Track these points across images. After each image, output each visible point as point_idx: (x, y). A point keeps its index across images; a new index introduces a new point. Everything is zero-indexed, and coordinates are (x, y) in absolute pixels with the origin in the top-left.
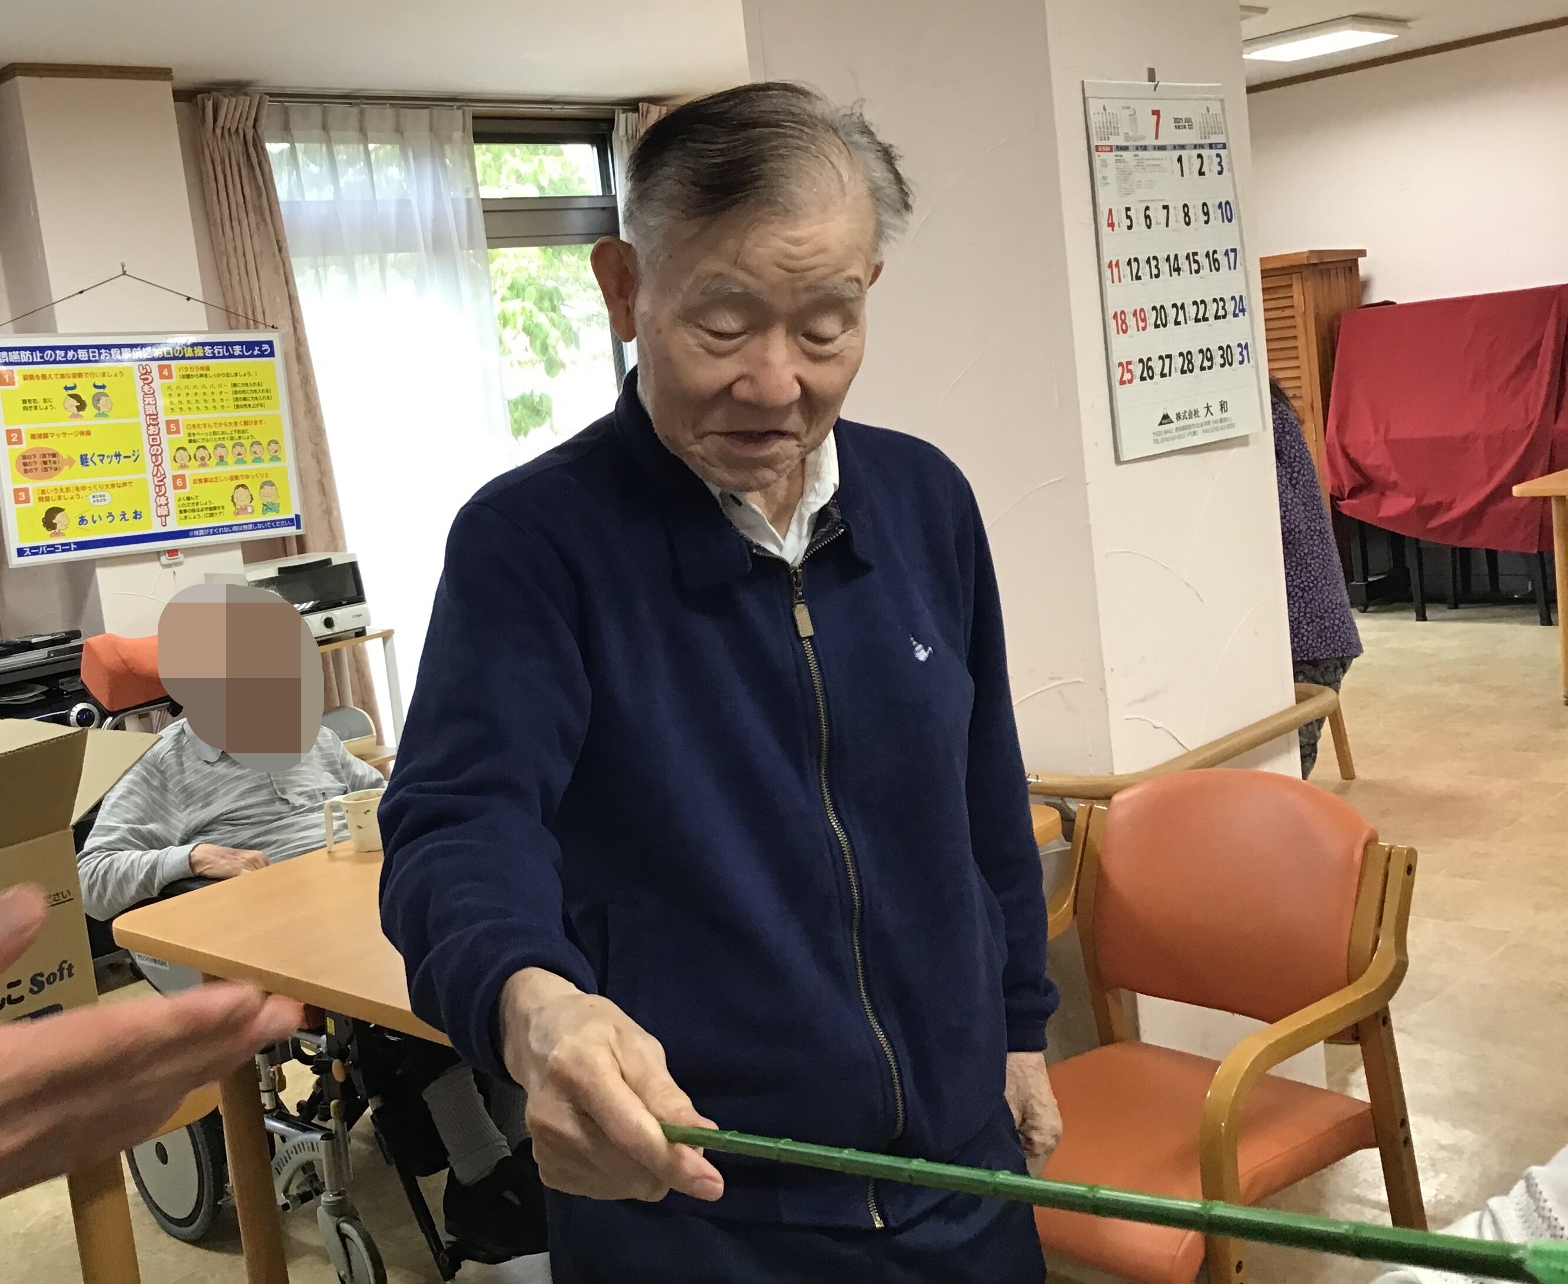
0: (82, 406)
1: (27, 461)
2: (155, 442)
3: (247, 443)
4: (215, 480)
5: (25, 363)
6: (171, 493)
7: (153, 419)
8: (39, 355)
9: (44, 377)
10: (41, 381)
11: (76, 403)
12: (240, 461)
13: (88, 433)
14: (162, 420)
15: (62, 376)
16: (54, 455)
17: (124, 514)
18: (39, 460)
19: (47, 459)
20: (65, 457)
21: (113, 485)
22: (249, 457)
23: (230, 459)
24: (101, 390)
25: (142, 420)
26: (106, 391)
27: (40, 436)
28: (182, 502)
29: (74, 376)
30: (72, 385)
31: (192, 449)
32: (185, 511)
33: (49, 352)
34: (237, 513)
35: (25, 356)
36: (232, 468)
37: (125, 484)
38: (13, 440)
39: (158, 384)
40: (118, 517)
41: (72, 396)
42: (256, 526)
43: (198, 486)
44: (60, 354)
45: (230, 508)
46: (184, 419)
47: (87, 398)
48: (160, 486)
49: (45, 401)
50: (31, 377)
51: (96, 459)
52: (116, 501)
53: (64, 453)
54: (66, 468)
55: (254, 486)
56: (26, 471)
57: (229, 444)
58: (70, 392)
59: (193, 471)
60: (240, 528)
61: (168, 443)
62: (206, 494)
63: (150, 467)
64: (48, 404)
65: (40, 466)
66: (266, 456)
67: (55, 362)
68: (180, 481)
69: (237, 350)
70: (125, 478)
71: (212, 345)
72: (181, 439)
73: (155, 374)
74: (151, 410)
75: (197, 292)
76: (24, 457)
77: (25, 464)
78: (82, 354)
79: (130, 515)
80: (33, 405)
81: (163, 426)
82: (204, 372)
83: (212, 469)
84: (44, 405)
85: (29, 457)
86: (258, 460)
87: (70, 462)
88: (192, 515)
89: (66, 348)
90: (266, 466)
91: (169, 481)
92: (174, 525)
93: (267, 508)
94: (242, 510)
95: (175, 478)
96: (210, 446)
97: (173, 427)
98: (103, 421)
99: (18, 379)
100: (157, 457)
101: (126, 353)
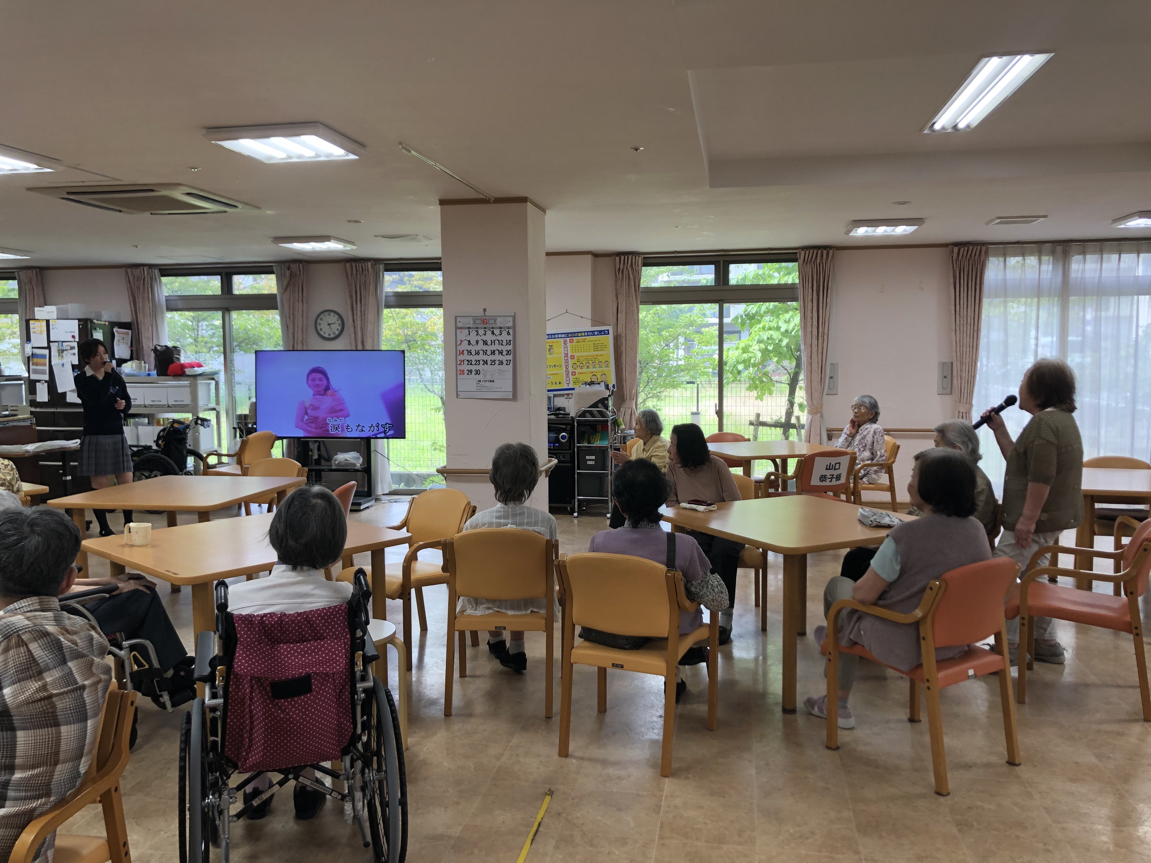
2: (566, 361)
3: (597, 362)
4: (586, 373)
7: (566, 355)
12: (594, 367)
14: (569, 355)
21: (553, 373)
22: (597, 366)
23: (591, 366)
24: (551, 347)
25: (563, 355)
26: (553, 347)
28: (574, 379)
31: (578, 364)
32: (575, 382)
36: (591, 370)
37: (556, 374)
39: (569, 344)
40: (554, 382)
43: (580, 375)
46: (576, 355)
48: (567, 374)
52: (553, 379)
55: (599, 375)
57: (591, 362)
59: (578, 370)
61: (571, 362)
62: (582, 377)
63: (564, 368)
66: (604, 366)
68: (574, 374)
69: (596, 333)
70: (557, 372)
71: (587, 332)
72: (575, 361)
73: (568, 341)
74: (566, 352)
79: (558, 383)
81: (569, 357)
82: (584, 340)
83: (585, 370)
86: (600, 367)
91: (570, 373)
92: (571, 386)
95: (572, 372)
96: (584, 363)
97: (572, 357)
98: (551, 355)
100: (567, 366)
101: (560, 336)
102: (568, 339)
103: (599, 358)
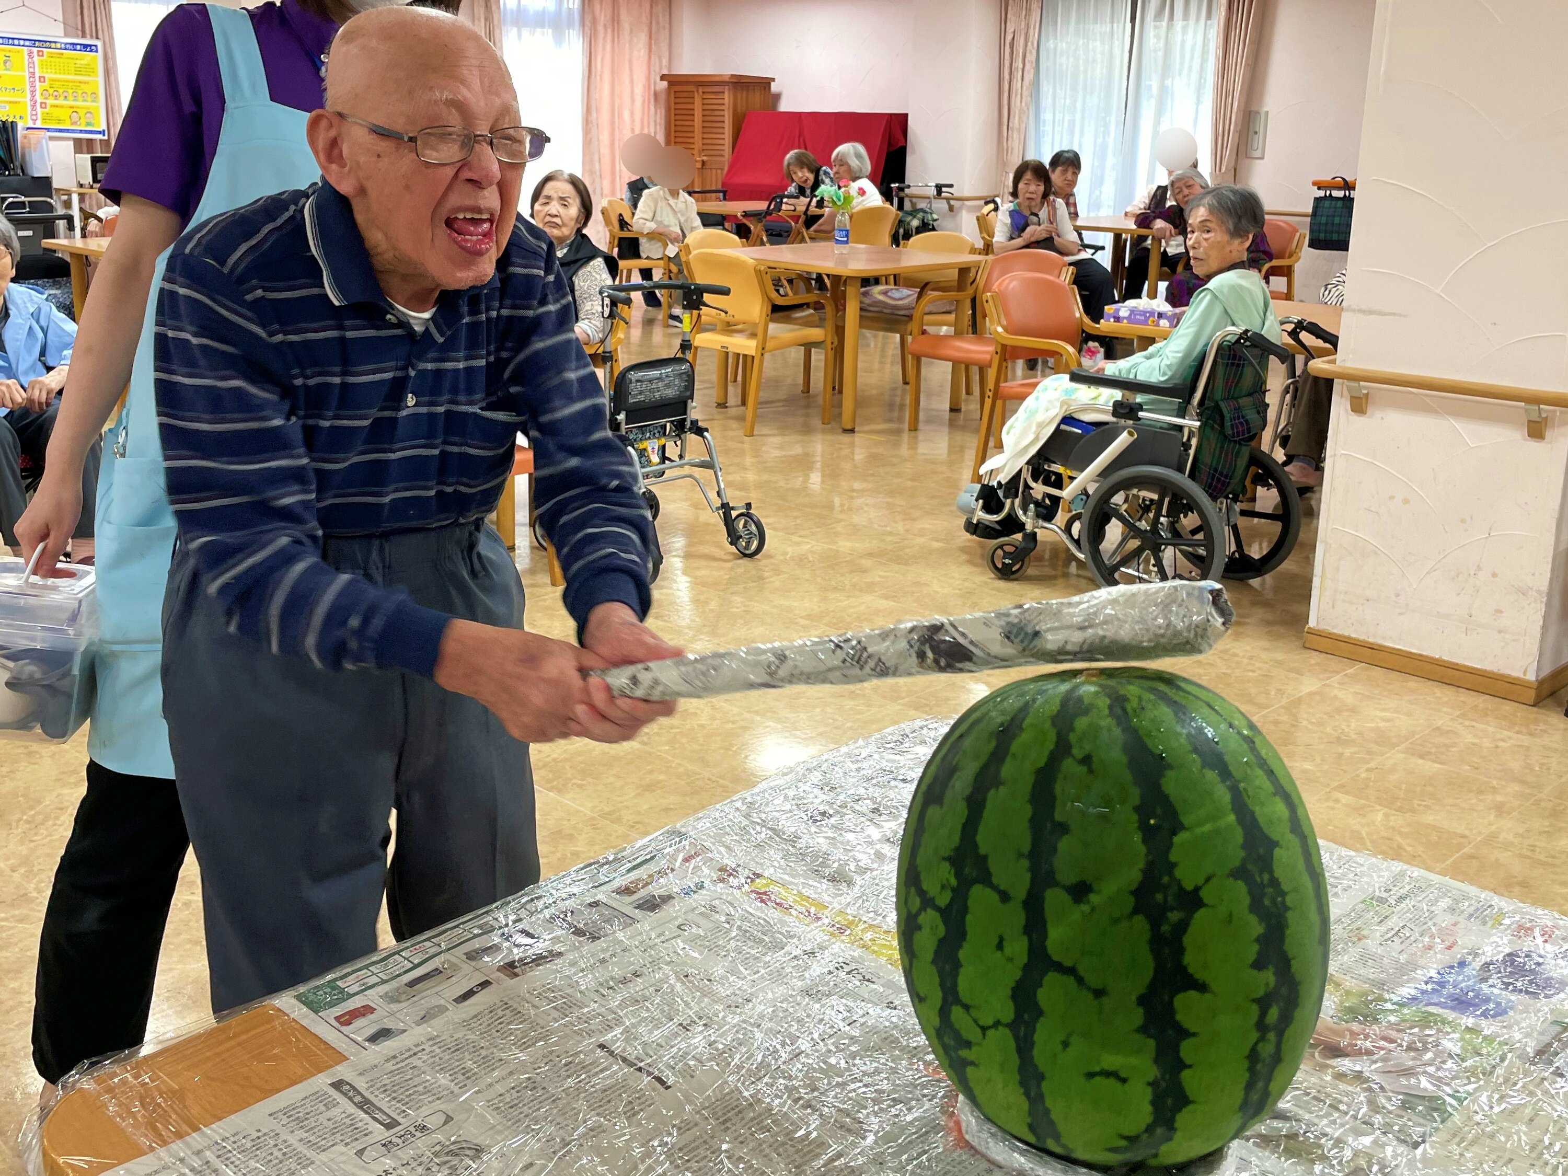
2: (33, 85)
3: (80, 92)
4: (62, 107)
6: (39, 110)
7: (32, 75)
12: (76, 100)
14: (37, 75)
21: (10, 102)
22: (80, 99)
23: (71, 98)
24: (8, 58)
25: (27, 75)
26: (10, 59)
28: (44, 115)
31: (51, 91)
32: (45, 119)
34: (73, 124)
36: (70, 103)
37: (16, 102)
39: (36, 58)
42: (81, 131)
43: (53, 108)
45: (68, 121)
46: (47, 76)
47: (2, 62)
48: (33, 106)
51: (4, 89)
55: (82, 113)
57: (70, 91)
59: (51, 101)
60: (73, 131)
61: (39, 87)
62: (57, 113)
63: (29, 96)
66: (89, 99)
68: (44, 106)
69: (78, 47)
70: (16, 100)
71: (65, 43)
72: (46, 85)
73: (35, 54)
74: (31, 70)
75: (60, 17)
81: (37, 78)
82: (60, 55)
83: (61, 102)
86: (85, 101)
88: (48, 121)
90: (89, 104)
92: (40, 125)
93: (88, 124)
94: (75, 123)
95: (41, 103)
96: (61, 91)
97: (42, 79)
98: (7, 72)
100: (33, 92)
101: (22, 42)
102: (35, 50)
103: (82, 86)
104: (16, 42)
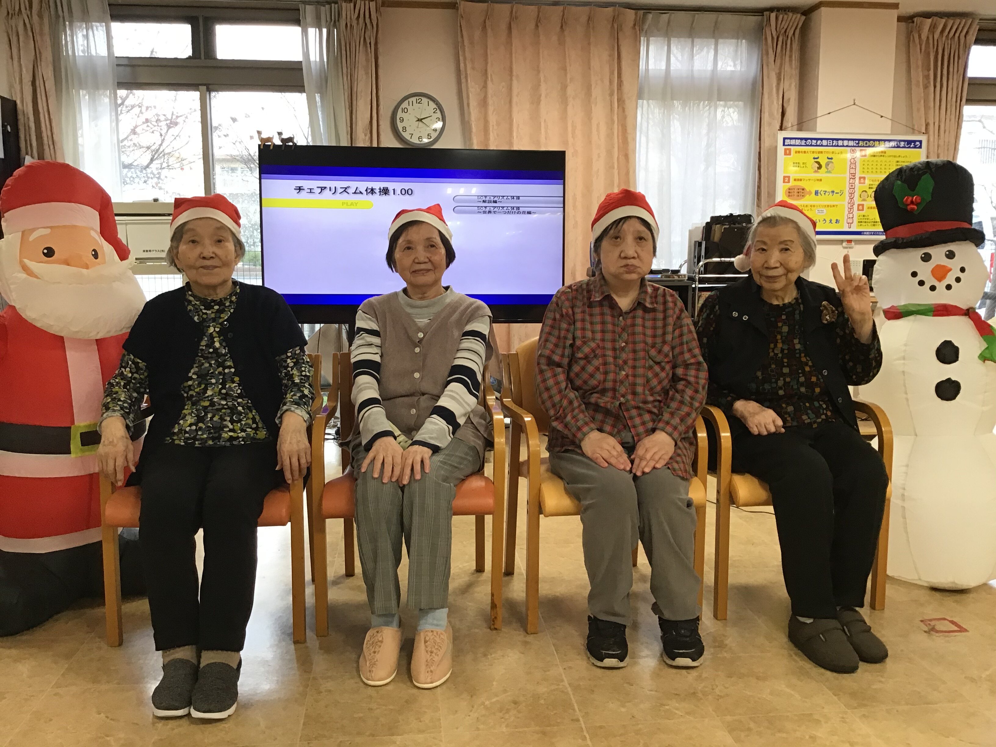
0: (820, 167)
1: (791, 191)
2: (852, 187)
5: (797, 145)
6: (856, 213)
7: (853, 177)
8: (804, 142)
9: (805, 152)
10: (803, 154)
11: (817, 165)
13: (821, 180)
14: (857, 177)
15: (813, 152)
16: (803, 189)
17: (831, 221)
18: (796, 191)
19: (800, 191)
20: (808, 190)
21: (828, 206)
24: (830, 160)
25: (848, 175)
26: (832, 161)
27: (798, 180)
28: (861, 217)
29: (819, 152)
30: (816, 157)
31: (870, 192)
32: (861, 222)
33: (809, 141)
35: (798, 142)
37: (834, 206)
38: (786, 181)
39: (858, 159)
40: (828, 221)
41: (816, 162)
43: (870, 210)
44: (814, 142)
46: (868, 177)
47: (823, 164)
48: (851, 209)
49: (803, 164)
50: (799, 152)
51: (822, 193)
52: (828, 214)
53: (808, 189)
54: (808, 196)
56: (789, 196)
58: (816, 160)
59: (868, 203)
61: (859, 188)
62: (872, 214)
63: (847, 198)
64: (804, 165)
65: (796, 194)
67: (811, 145)
68: (861, 207)
69: (902, 144)
70: (835, 203)
71: (890, 140)
72: (865, 186)
73: (858, 154)
74: (853, 171)
75: (888, 114)
76: (789, 189)
77: (789, 192)
78: (825, 143)
79: (834, 221)
80: (797, 165)
81: (857, 180)
82: (883, 154)
84: (802, 165)
85: (792, 189)
87: (810, 193)
88: (864, 224)
89: (817, 139)
91: (855, 207)
92: (855, 228)
95: (859, 205)
97: (862, 180)
98: (829, 175)
99: (793, 152)
100: (852, 194)
101: (846, 143)
102: (858, 149)
104: (840, 143)
